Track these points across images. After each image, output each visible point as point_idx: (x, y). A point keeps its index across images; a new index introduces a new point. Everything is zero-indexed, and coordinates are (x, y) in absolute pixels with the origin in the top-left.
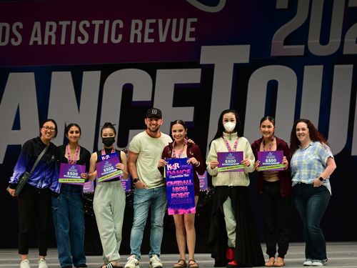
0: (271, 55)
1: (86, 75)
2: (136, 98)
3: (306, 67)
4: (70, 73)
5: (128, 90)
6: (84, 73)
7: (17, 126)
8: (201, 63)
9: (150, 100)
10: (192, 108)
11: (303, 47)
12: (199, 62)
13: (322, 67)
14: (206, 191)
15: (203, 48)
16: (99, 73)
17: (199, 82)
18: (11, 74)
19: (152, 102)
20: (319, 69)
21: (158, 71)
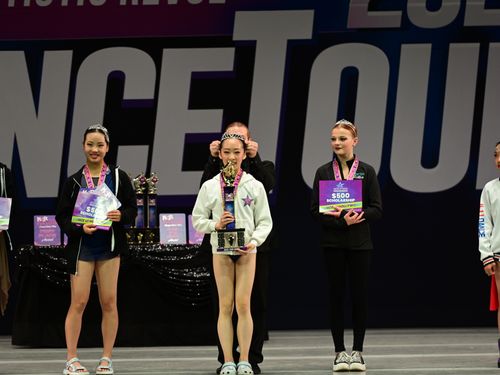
0: (348, 27)
1: (49, 57)
2: (128, 95)
3: (404, 46)
4: (22, 53)
5: (116, 81)
6: (46, 53)
8: (234, 39)
9: (152, 97)
10: (220, 112)
11: (400, 13)
12: (231, 37)
13: (429, 46)
15: (239, 15)
16: (69, 53)
17: (230, 68)
19: (155, 101)
20: (426, 49)
21: (165, 51)
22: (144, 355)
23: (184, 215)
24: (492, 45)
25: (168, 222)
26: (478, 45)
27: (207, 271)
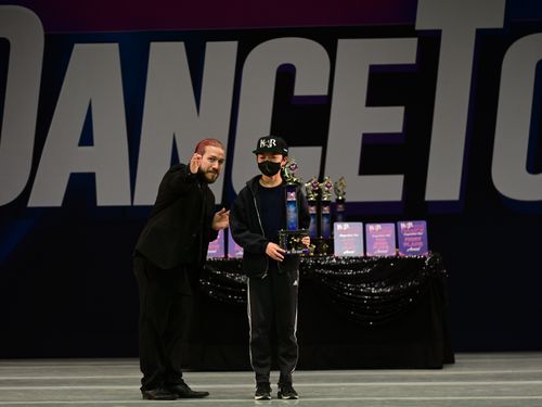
1: (210, 46)
2: (301, 89)
5: (286, 75)
6: (208, 44)
7: (87, 139)
8: (418, 27)
9: (325, 93)
10: (401, 109)
12: (414, 26)
14: (425, 258)
16: (234, 44)
17: (414, 62)
18: (77, 46)
19: (329, 98)
21: (340, 41)
22: (316, 380)
23: (361, 224)
25: (343, 232)
27: (387, 286)
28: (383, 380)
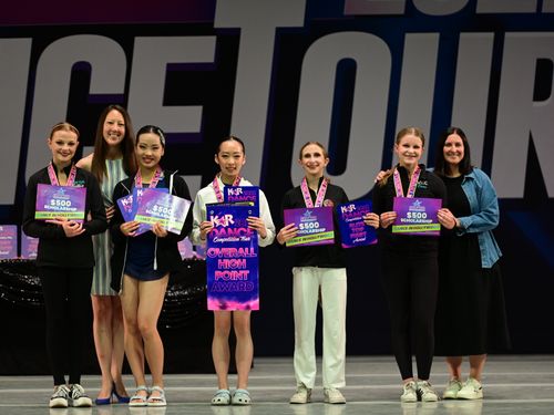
0: (345, 13)
2: (95, 89)
3: (408, 36)
5: (81, 73)
8: (216, 26)
9: (122, 91)
10: (199, 109)
12: (213, 24)
13: (437, 35)
16: (27, 43)
17: (213, 61)
19: (125, 96)
20: (433, 39)
21: (137, 39)
24: (508, 35)
26: (492, 35)
27: (184, 289)
28: (179, 385)
